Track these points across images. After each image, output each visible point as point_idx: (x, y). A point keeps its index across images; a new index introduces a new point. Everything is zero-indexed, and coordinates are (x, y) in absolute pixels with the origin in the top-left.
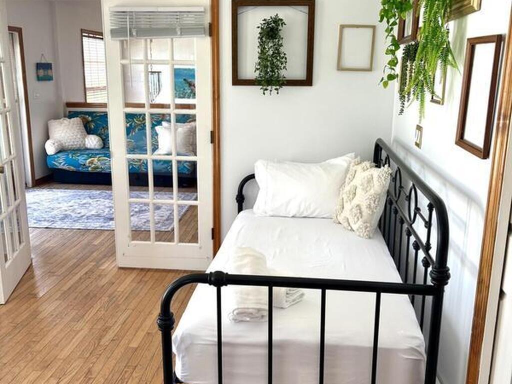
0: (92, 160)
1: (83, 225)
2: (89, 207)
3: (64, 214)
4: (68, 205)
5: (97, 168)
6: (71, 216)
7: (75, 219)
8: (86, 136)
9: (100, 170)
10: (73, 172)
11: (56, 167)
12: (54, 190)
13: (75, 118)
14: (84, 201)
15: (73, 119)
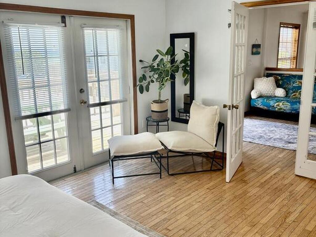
0: (278, 104)
1: (272, 144)
2: (275, 133)
3: (260, 135)
4: (262, 130)
5: (281, 109)
6: (264, 137)
7: (267, 139)
8: (276, 89)
9: (283, 110)
10: (266, 110)
11: (256, 106)
12: (253, 120)
13: (271, 78)
14: (272, 129)
15: (269, 78)
